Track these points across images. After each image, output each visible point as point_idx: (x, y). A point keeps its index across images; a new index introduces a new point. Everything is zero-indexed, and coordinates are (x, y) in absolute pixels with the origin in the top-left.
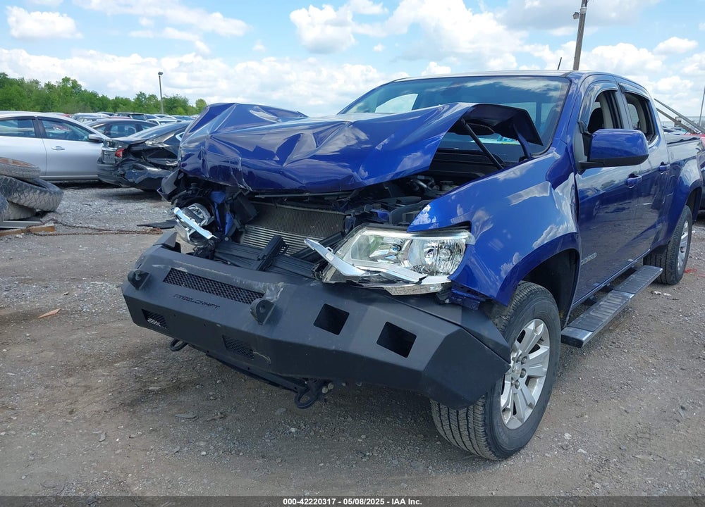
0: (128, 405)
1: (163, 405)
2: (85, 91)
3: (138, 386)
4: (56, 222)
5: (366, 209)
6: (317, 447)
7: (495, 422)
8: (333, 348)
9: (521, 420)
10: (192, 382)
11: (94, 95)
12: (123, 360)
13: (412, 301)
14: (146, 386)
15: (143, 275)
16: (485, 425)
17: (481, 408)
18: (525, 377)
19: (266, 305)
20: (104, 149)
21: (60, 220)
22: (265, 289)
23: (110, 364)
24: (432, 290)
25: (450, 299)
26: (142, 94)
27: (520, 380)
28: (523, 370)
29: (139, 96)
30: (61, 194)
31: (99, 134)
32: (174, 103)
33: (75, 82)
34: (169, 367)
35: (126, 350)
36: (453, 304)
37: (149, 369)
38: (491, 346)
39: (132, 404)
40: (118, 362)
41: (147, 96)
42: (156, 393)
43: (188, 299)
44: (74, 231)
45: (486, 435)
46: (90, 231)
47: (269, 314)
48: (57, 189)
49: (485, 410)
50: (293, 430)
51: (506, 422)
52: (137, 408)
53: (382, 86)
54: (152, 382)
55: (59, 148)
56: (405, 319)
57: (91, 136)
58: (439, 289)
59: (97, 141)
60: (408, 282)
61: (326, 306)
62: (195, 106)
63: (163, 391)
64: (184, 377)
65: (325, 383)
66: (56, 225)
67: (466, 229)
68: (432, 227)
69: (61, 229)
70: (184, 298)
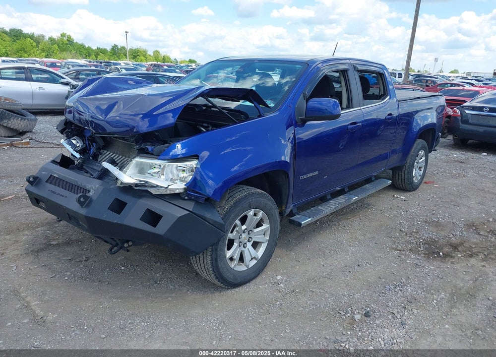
0: (36, 252)
1: (56, 252)
2: (77, 43)
3: (45, 241)
4: (31, 139)
5: (142, 146)
6: (132, 278)
7: (220, 266)
8: (116, 221)
9: (247, 266)
10: (78, 241)
11: (82, 46)
12: (42, 227)
13: (167, 197)
14: (49, 241)
15: (35, 178)
16: (212, 266)
17: (210, 257)
18: (252, 242)
19: (86, 197)
20: (70, 90)
21: (34, 138)
22: (91, 188)
23: (34, 228)
24: (178, 191)
25: (188, 197)
26: (116, 46)
27: (248, 243)
28: (250, 237)
29: (113, 47)
30: (36, 120)
31: (68, 79)
32: (137, 53)
33: (69, 37)
34: (68, 231)
35: (46, 221)
36: (190, 199)
37: (55, 232)
38: (211, 223)
39: (37, 252)
40: (39, 228)
41: (119, 47)
42: (54, 246)
43: (54, 193)
44: (43, 145)
45: (214, 272)
46: (53, 145)
47: (87, 202)
48: (33, 117)
49: (212, 258)
50: (123, 268)
51: (233, 266)
52: (40, 254)
53: (209, 63)
54: (54, 240)
55: (41, 88)
56: (158, 207)
57: (63, 80)
58: (181, 191)
59: (67, 84)
60: (161, 187)
61: (116, 199)
62: (152, 55)
63: (58, 245)
64: (74, 238)
65: (127, 242)
66: (31, 141)
67: (196, 159)
68: (179, 157)
69: (34, 144)
70: (52, 192)
